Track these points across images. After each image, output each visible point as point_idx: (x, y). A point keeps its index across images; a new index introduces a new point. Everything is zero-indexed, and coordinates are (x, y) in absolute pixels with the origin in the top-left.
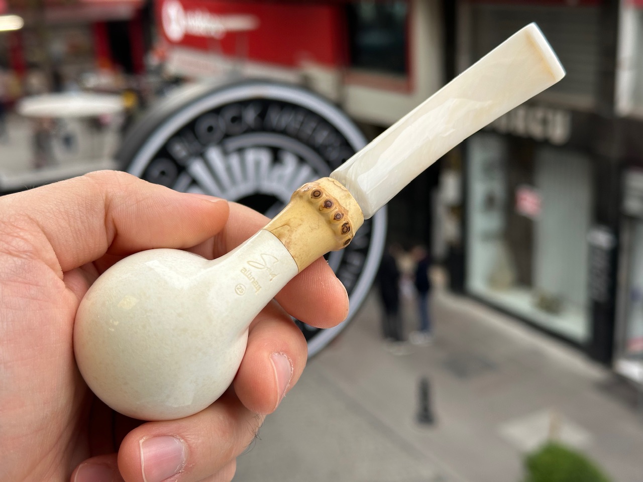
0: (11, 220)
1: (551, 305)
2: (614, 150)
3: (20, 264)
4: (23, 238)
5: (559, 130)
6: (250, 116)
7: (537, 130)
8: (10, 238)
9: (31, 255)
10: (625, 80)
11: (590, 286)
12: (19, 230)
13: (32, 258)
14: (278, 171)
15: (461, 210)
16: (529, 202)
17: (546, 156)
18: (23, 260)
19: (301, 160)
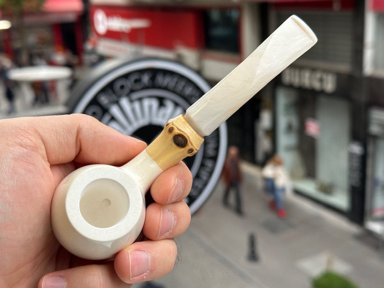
0: (25, 129)
1: (327, 189)
2: (363, 97)
3: (26, 152)
4: (30, 139)
5: (330, 85)
6: (146, 79)
7: (317, 85)
8: (23, 137)
9: (33, 148)
10: (369, 54)
11: (350, 177)
12: (28, 134)
13: (33, 150)
14: (162, 111)
15: (272, 133)
16: (313, 128)
17: (323, 100)
18: (28, 150)
19: (176, 105)
